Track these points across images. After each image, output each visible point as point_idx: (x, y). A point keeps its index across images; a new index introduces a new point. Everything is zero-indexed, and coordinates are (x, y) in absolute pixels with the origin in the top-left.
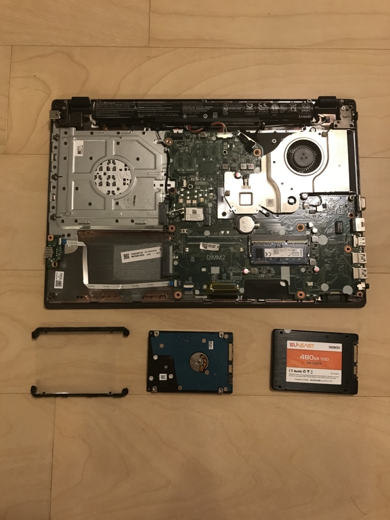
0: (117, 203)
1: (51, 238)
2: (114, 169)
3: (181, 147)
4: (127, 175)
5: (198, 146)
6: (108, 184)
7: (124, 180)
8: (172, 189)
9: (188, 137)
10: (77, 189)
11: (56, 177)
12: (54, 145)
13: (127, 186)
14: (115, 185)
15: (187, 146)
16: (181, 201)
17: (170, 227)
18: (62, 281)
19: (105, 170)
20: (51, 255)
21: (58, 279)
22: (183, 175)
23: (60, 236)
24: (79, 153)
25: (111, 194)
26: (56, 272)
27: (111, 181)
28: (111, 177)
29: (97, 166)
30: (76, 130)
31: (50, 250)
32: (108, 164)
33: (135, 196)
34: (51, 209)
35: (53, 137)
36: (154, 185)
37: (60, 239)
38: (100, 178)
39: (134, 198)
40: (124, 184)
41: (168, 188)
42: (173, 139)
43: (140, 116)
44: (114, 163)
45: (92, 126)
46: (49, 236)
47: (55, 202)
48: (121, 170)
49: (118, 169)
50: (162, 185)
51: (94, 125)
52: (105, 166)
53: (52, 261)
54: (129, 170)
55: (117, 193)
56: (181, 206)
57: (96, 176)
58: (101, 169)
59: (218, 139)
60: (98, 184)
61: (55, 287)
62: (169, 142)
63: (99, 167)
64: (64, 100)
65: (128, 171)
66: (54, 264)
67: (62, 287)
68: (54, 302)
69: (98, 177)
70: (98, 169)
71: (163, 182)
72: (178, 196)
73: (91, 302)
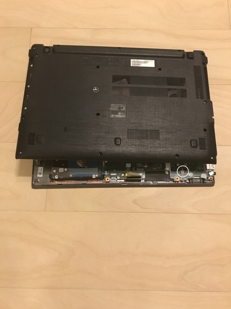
18: (42, 172)
26: (39, 167)
53: (36, 161)
61: (38, 176)
66: (38, 163)
68: (37, 184)
73: (58, 184)
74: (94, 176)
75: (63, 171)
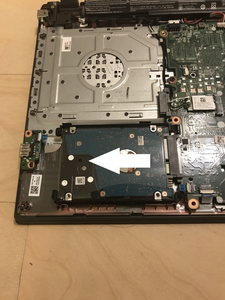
0: (108, 96)
1: (28, 133)
2: (105, 62)
3: (178, 38)
4: (120, 67)
5: (197, 36)
6: (97, 77)
7: (116, 72)
8: (172, 79)
9: (184, 29)
10: (62, 82)
11: (40, 72)
12: (39, 44)
13: (118, 79)
14: (105, 78)
15: (184, 36)
16: (184, 90)
17: (173, 119)
18: (39, 186)
19: (94, 63)
20: (28, 153)
21: (34, 185)
22: (184, 64)
23: (40, 131)
24: (67, 48)
25: (101, 87)
26: (32, 175)
27: (101, 74)
28: (101, 70)
29: (86, 60)
30: (64, 29)
31: (26, 147)
32: (98, 57)
33: (128, 88)
34: (32, 105)
35: (39, 36)
36: (150, 76)
37: (40, 135)
38: (89, 71)
39: (128, 90)
40: (116, 76)
41: (167, 78)
42: (169, 31)
43: (132, 10)
44: (104, 57)
45: (81, 26)
46: (27, 132)
47: (37, 96)
48: (112, 63)
49: (108, 62)
50: (159, 76)
51: (83, 24)
52: (94, 59)
53: (28, 161)
54: (121, 62)
55: (107, 85)
56: (184, 94)
57: (85, 69)
58: (90, 62)
59: (218, 28)
60: (86, 77)
61: (30, 195)
62: (164, 33)
63: (88, 60)
64: (53, 2)
65: (119, 64)
66: (30, 165)
67: (38, 195)
68: (27, 214)
69: (86, 70)
70: (86, 63)
71: (160, 73)
72: (179, 86)
73: (76, 215)
74: (158, 195)
75: (83, 183)
